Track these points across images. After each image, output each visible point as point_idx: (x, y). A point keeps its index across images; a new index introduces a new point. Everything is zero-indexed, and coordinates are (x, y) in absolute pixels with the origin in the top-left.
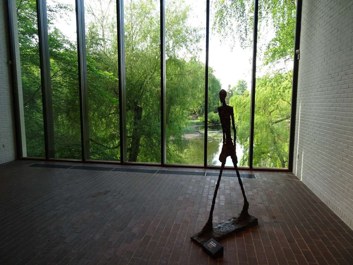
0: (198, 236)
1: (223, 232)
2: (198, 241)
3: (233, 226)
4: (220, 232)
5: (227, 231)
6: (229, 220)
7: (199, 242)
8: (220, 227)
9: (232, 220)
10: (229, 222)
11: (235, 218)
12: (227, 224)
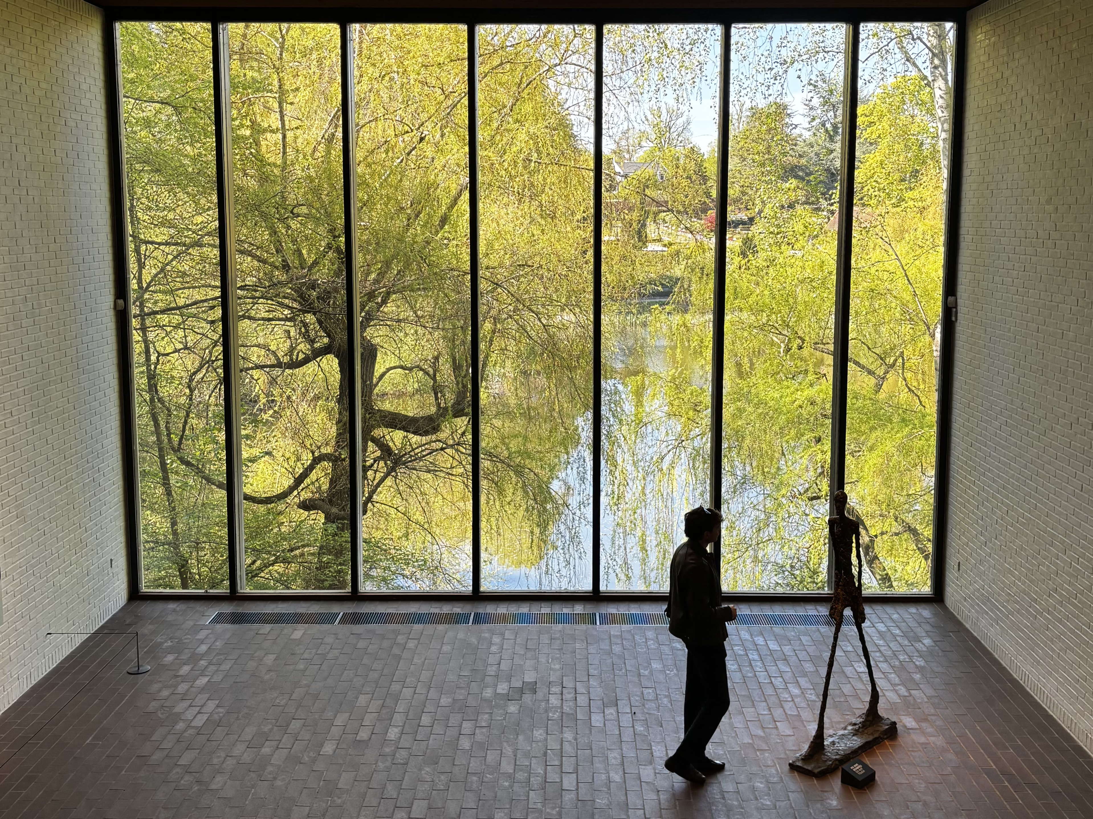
0: (802, 759)
1: (843, 750)
2: (805, 767)
3: (855, 738)
4: (839, 750)
5: (849, 747)
6: (845, 729)
7: (809, 768)
8: (833, 742)
9: (850, 728)
10: (846, 731)
11: (855, 724)
12: (843, 735)
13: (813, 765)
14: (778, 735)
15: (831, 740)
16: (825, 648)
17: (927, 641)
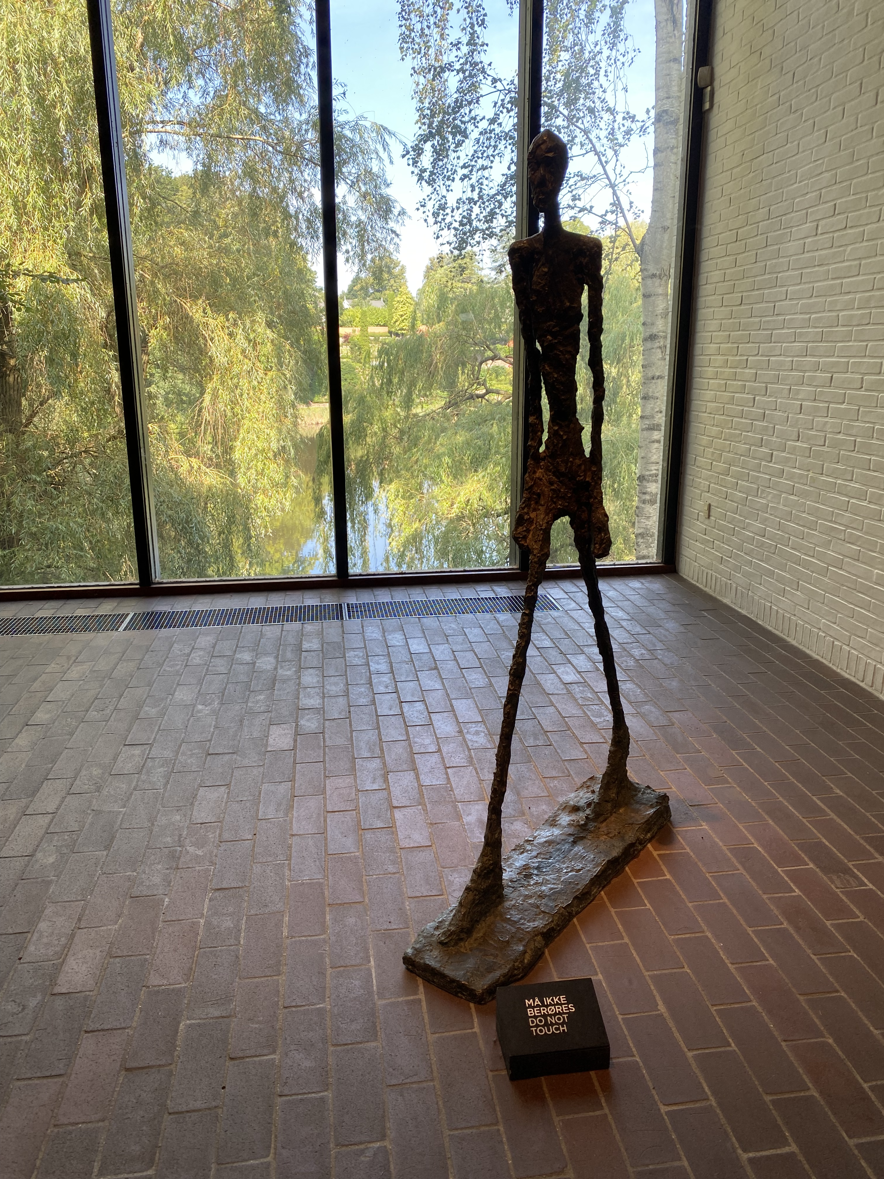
1: (555, 895)
3: (579, 849)
4: (541, 896)
5: (567, 883)
6: (553, 822)
7: (461, 974)
8: (526, 867)
9: (565, 819)
10: (556, 832)
11: (576, 809)
12: (549, 843)
13: (470, 964)
14: (392, 850)
15: (520, 861)
16: (505, 645)
17: (671, 625)
